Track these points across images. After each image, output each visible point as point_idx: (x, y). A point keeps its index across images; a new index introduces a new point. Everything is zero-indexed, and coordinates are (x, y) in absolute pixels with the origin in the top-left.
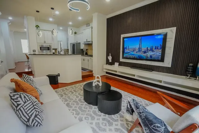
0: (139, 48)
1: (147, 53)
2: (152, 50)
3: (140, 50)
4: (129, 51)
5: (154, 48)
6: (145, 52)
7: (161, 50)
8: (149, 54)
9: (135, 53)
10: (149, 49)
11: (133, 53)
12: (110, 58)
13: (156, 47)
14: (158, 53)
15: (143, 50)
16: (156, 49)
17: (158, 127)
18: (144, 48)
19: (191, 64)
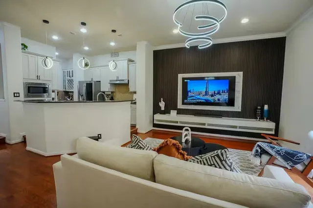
0: (206, 92)
1: (215, 97)
2: (219, 93)
3: (206, 93)
4: (193, 95)
5: (221, 91)
6: (212, 96)
7: (227, 94)
8: (217, 97)
9: (201, 97)
10: (216, 92)
11: (198, 97)
12: (162, 105)
13: (223, 91)
14: (225, 97)
15: (210, 94)
16: (223, 92)
17: (301, 156)
18: (211, 92)
19: (259, 107)
